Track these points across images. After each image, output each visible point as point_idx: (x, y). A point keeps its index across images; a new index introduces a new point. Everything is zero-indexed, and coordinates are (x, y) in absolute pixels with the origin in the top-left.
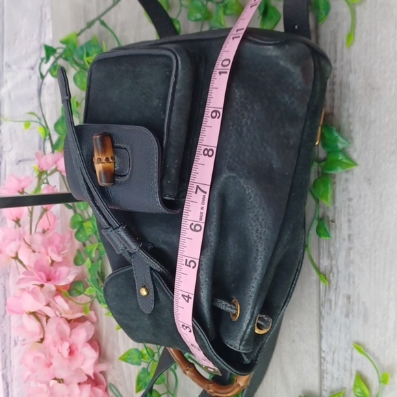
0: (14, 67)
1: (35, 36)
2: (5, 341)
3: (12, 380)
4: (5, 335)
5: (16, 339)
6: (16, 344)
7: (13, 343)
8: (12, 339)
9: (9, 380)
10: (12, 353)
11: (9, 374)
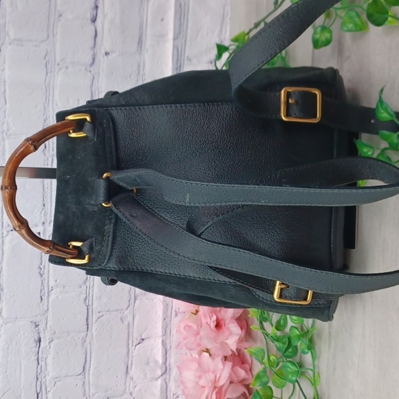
0: (194, 61)
1: (216, 33)
2: (167, 310)
3: (171, 347)
4: (167, 304)
5: (177, 310)
6: (176, 315)
7: (174, 313)
8: (173, 309)
9: (168, 348)
10: (172, 322)
11: (168, 341)
